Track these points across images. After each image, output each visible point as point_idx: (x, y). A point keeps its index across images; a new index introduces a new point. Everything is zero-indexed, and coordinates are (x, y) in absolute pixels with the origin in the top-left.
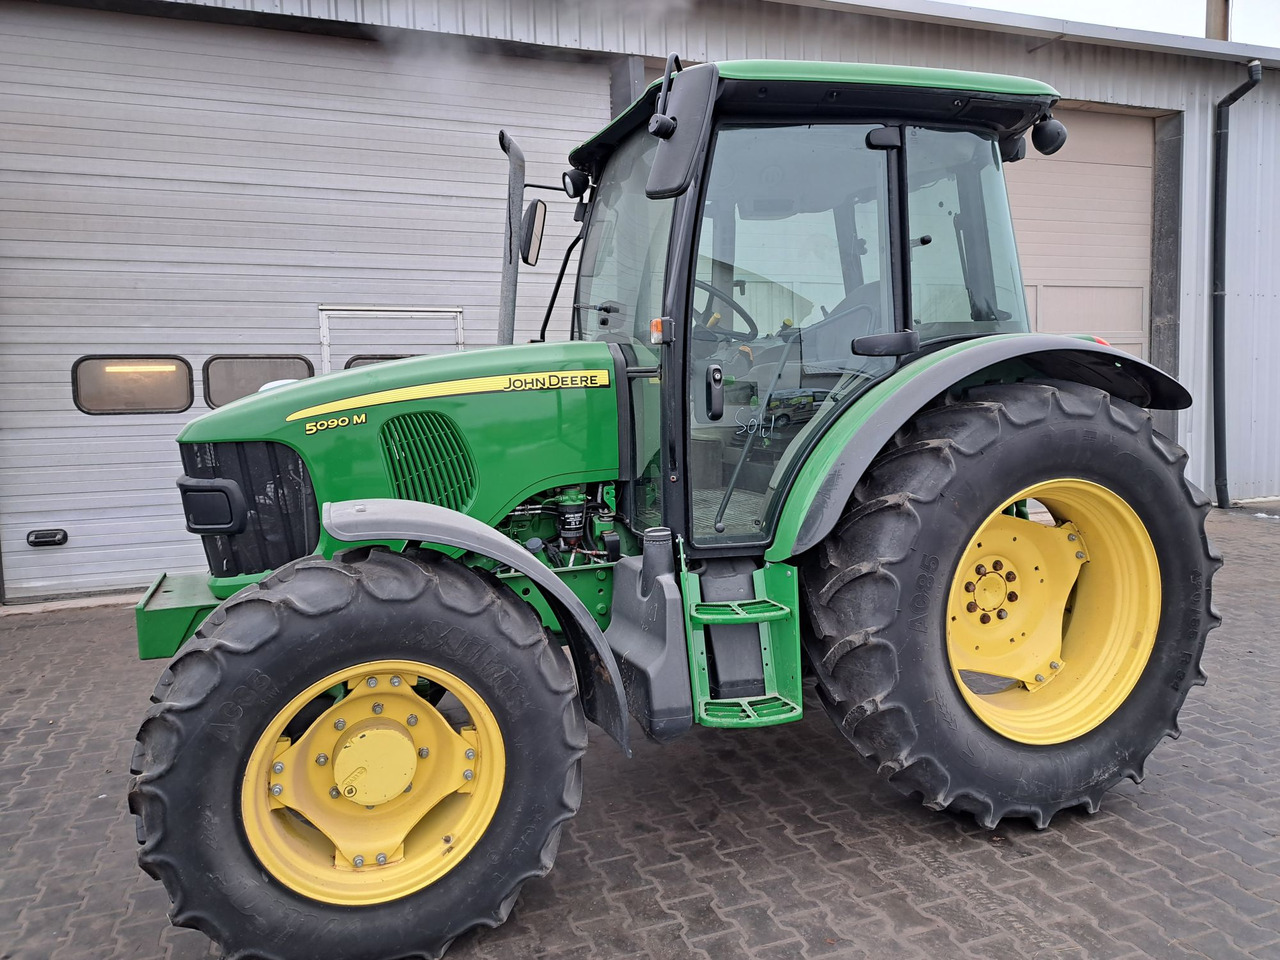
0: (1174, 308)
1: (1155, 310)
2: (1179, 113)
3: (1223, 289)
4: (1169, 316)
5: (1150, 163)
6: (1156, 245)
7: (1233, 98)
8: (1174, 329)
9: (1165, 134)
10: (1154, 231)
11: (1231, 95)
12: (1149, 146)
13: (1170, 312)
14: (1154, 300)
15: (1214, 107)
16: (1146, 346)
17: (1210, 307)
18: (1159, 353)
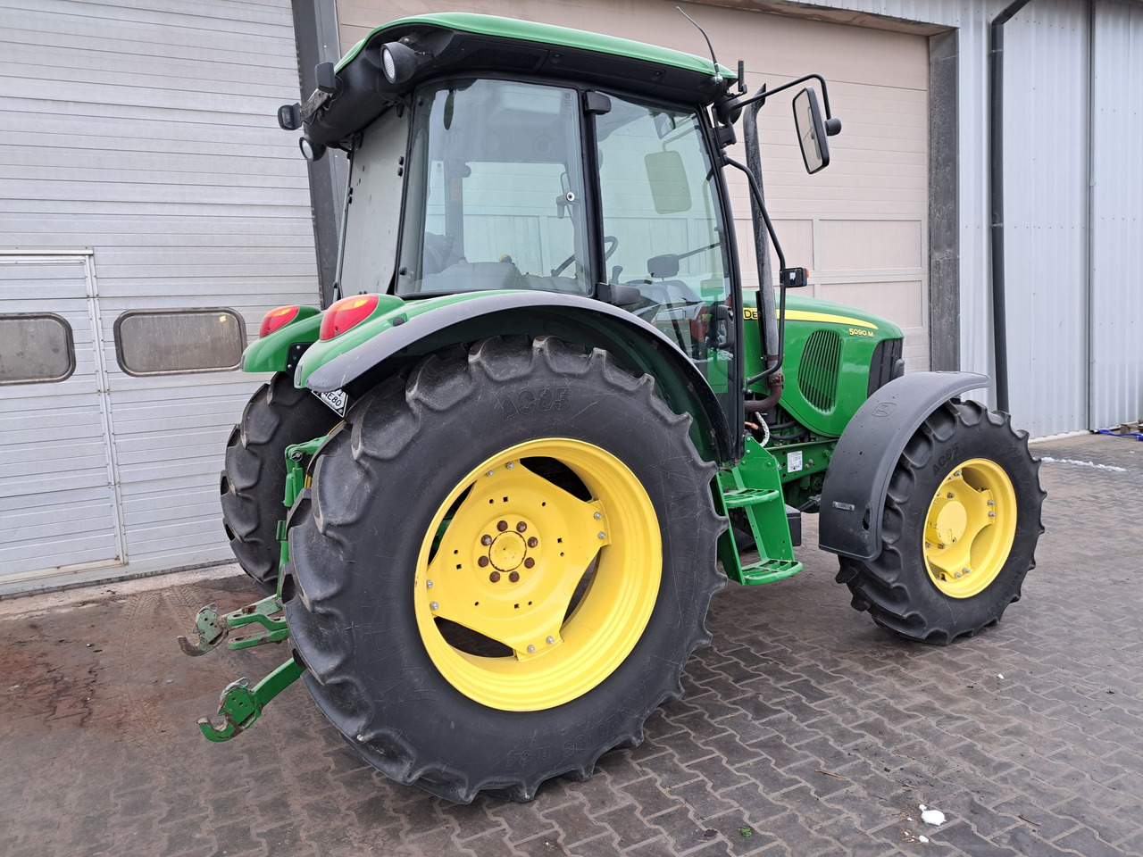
0: (953, 242)
1: (933, 245)
2: (953, 31)
3: (1002, 221)
4: (948, 251)
5: (925, 87)
6: (934, 176)
7: (1007, 14)
8: (954, 264)
9: (940, 54)
10: (930, 159)
11: (1006, 11)
12: (923, 68)
13: (950, 246)
14: (933, 234)
15: (988, 26)
16: (925, 283)
17: (989, 240)
18: (939, 290)
